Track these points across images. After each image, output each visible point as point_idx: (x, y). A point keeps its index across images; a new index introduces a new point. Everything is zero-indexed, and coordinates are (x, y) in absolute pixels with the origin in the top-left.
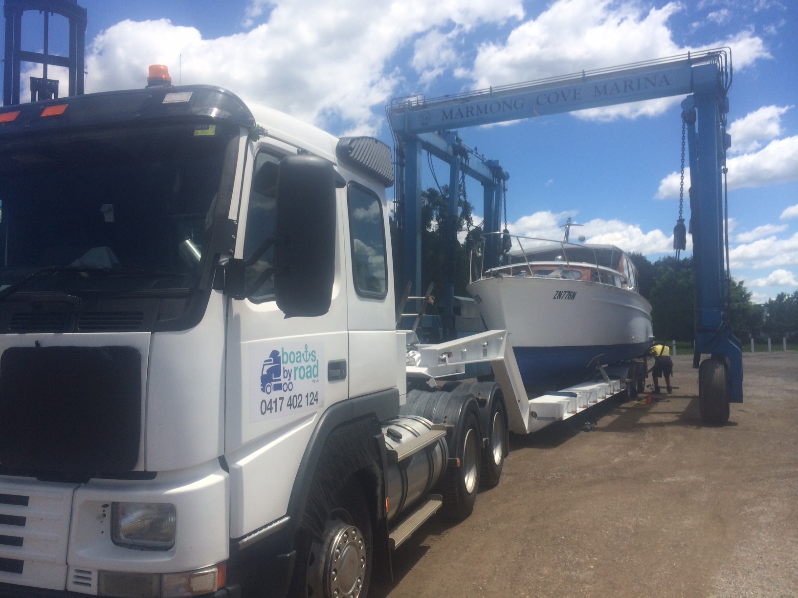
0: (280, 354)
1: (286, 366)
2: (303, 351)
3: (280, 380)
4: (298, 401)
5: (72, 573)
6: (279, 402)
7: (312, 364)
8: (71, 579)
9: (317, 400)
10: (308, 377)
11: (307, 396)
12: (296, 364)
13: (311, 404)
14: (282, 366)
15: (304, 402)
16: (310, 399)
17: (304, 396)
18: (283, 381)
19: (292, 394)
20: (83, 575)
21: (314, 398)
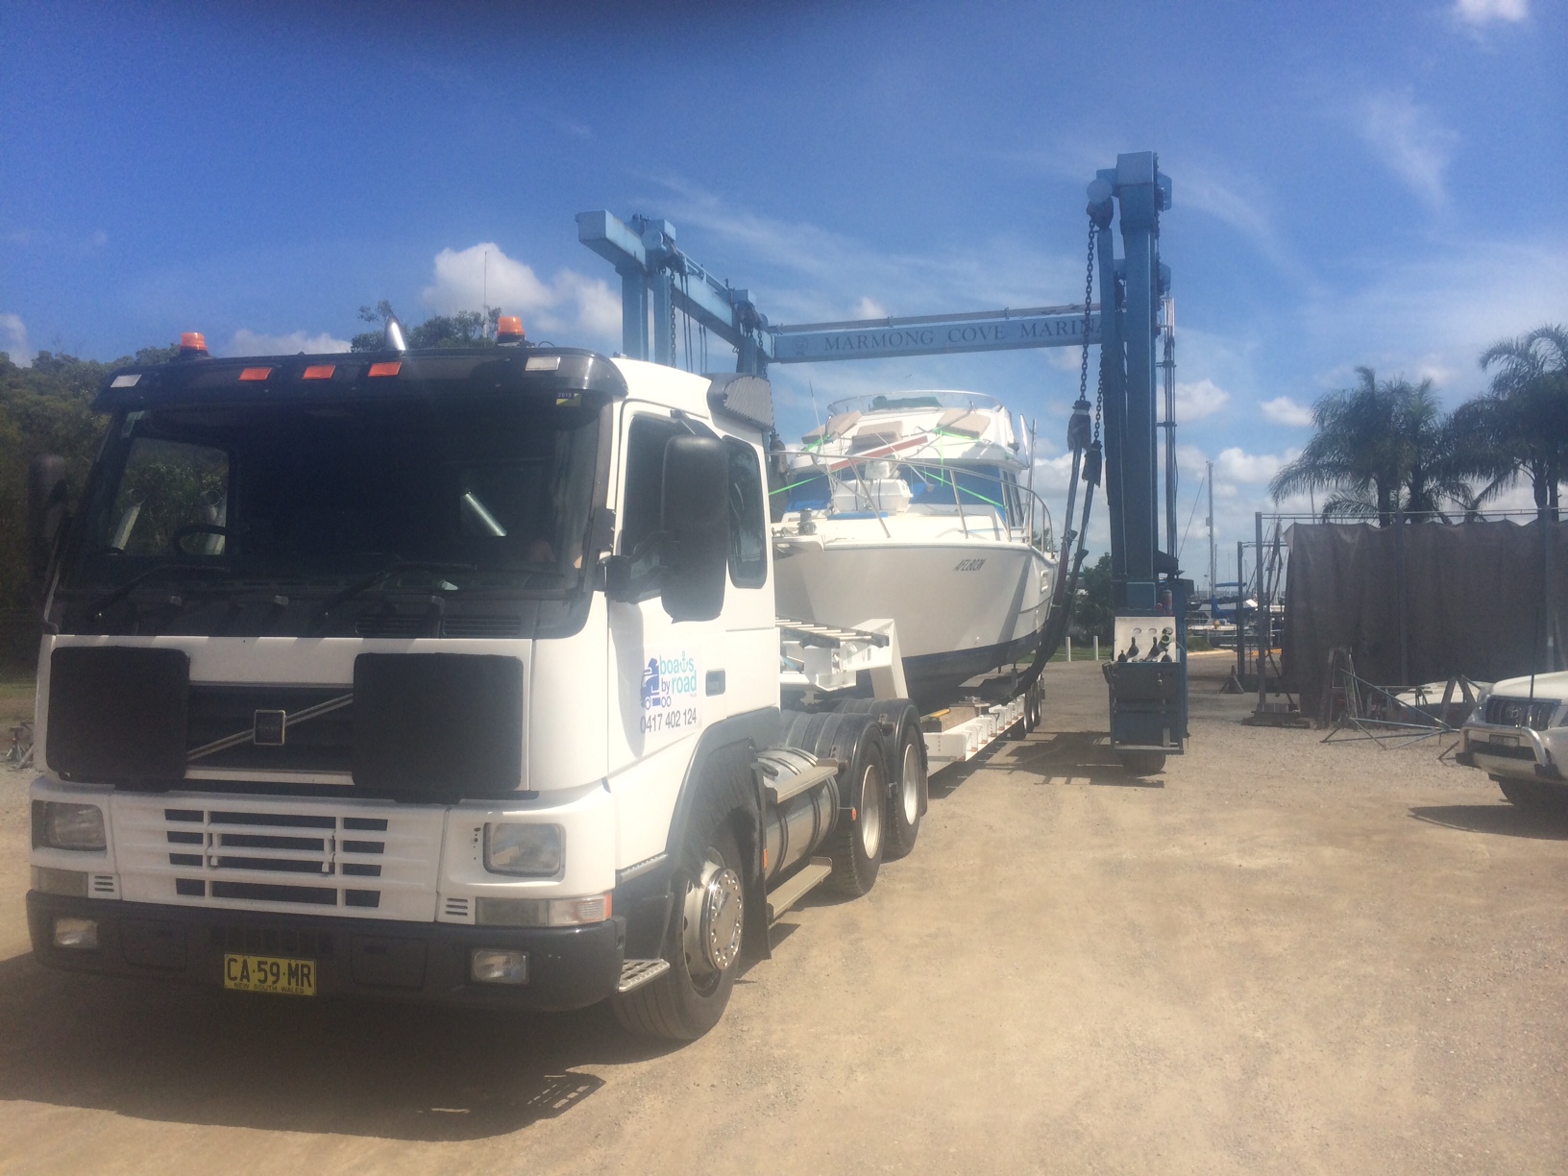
0: (658, 664)
1: (664, 677)
2: (680, 660)
3: (658, 693)
4: (677, 719)
5: (444, 902)
6: (658, 719)
7: (690, 674)
8: (443, 908)
9: (694, 719)
10: (686, 691)
11: (685, 714)
12: (673, 675)
13: (690, 723)
14: (661, 677)
15: (682, 721)
16: (688, 717)
17: (682, 714)
18: (660, 696)
19: (669, 710)
20: (456, 904)
21: (692, 716)
